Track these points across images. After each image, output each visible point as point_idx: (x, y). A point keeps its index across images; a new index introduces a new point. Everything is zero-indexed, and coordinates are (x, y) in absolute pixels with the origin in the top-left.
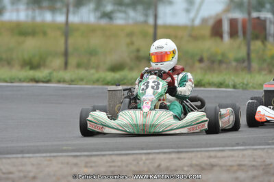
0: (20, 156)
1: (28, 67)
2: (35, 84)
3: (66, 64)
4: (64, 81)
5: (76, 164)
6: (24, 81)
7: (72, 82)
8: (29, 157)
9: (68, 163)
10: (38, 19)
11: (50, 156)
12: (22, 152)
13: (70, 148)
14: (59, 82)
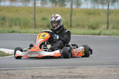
0: (86, 67)
1: (91, 29)
2: (94, 36)
3: (108, 27)
4: (107, 35)
5: (110, 71)
6: (89, 35)
7: (110, 35)
8: (90, 68)
9: (107, 70)
10: (96, 8)
11: (99, 67)
12: (87, 65)
13: (108, 64)
14: (104, 35)
